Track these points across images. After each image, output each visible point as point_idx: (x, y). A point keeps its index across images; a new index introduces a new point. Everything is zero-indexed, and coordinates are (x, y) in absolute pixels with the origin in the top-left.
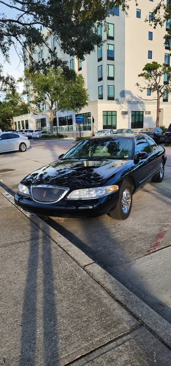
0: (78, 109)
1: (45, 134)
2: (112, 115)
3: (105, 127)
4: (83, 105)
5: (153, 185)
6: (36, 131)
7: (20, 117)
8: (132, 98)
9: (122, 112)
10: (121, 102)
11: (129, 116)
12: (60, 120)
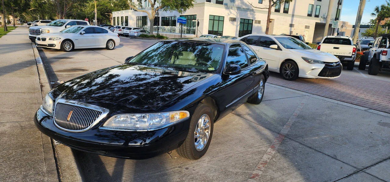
0: (183, 10)
1: (144, 33)
2: (219, 20)
3: (210, 32)
4: (188, 6)
5: (248, 108)
6: (134, 29)
7: (119, 12)
8: (242, 5)
9: (230, 18)
10: (230, 8)
11: (237, 23)
12: (163, 19)
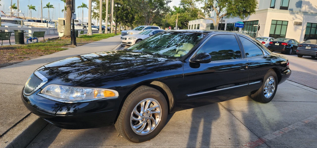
0: (244, 16)
2: (282, 25)
3: (271, 36)
4: (249, 13)
7: (194, 21)
8: (310, 10)
9: (295, 22)
10: (296, 13)
11: (303, 27)
12: (228, 26)
